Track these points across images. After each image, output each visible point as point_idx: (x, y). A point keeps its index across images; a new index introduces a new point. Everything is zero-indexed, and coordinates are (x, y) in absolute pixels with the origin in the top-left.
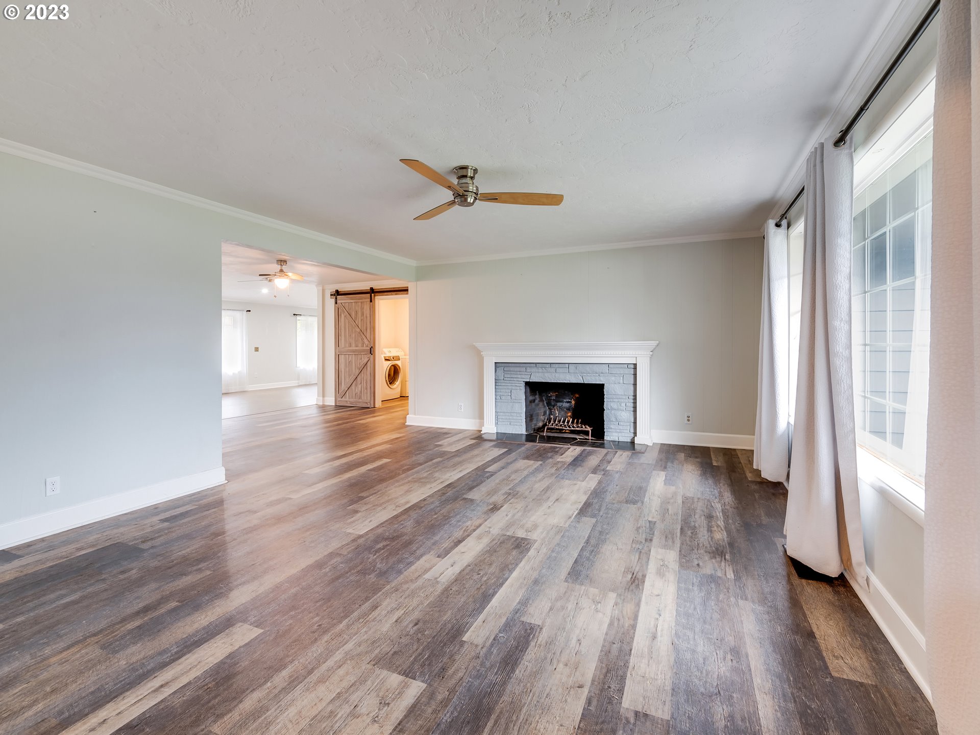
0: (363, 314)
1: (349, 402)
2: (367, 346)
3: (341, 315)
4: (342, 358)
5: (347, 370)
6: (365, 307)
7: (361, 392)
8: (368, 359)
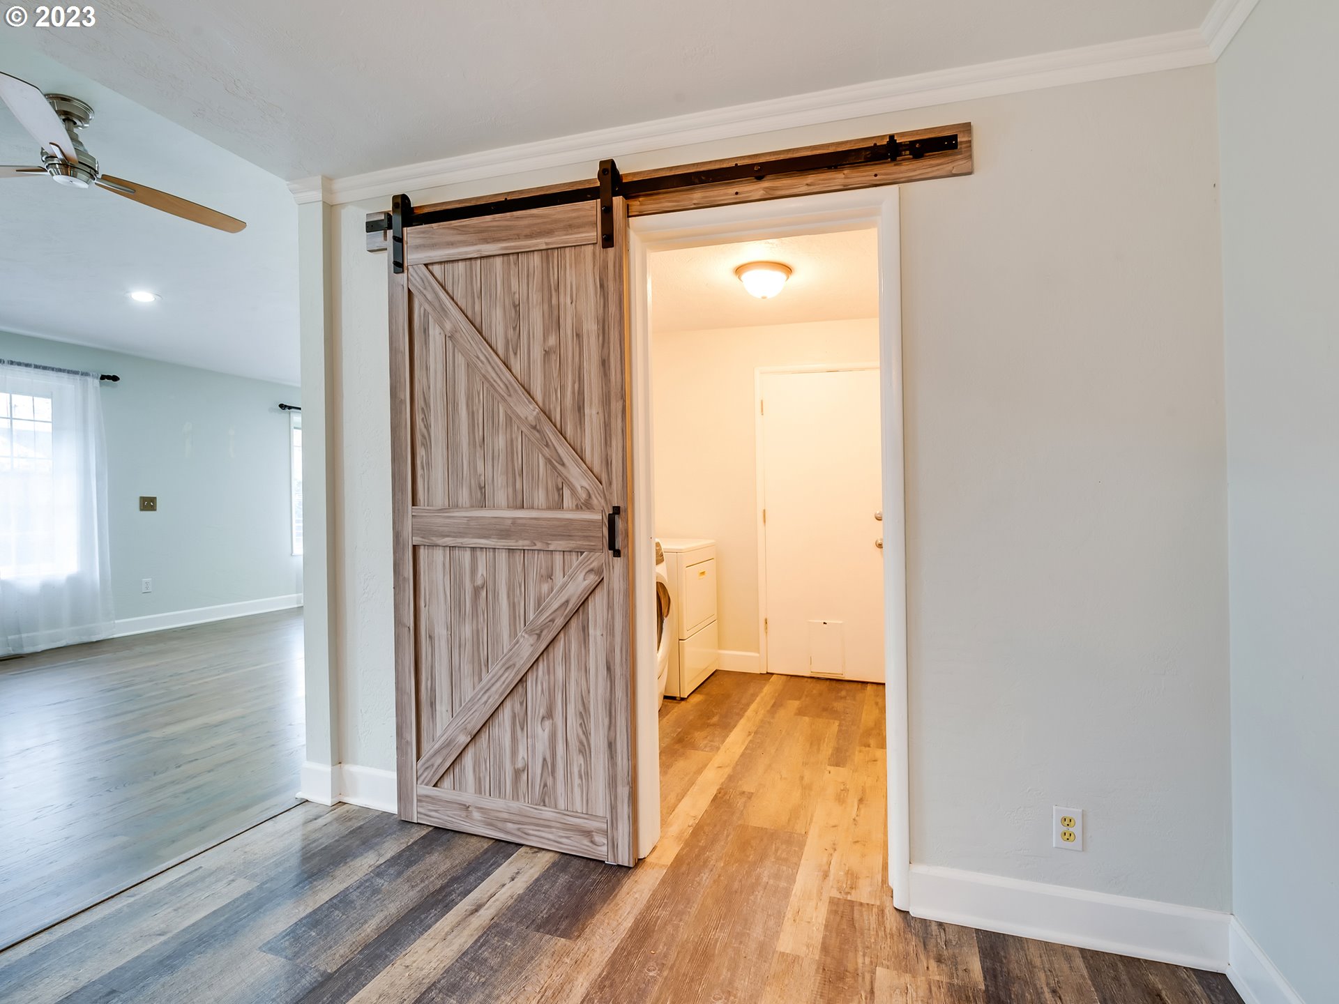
0: (554, 322)
1: (476, 815)
2: (587, 505)
3: (426, 331)
4: (435, 565)
5: (467, 631)
6: (570, 276)
7: (549, 766)
8: (592, 579)
